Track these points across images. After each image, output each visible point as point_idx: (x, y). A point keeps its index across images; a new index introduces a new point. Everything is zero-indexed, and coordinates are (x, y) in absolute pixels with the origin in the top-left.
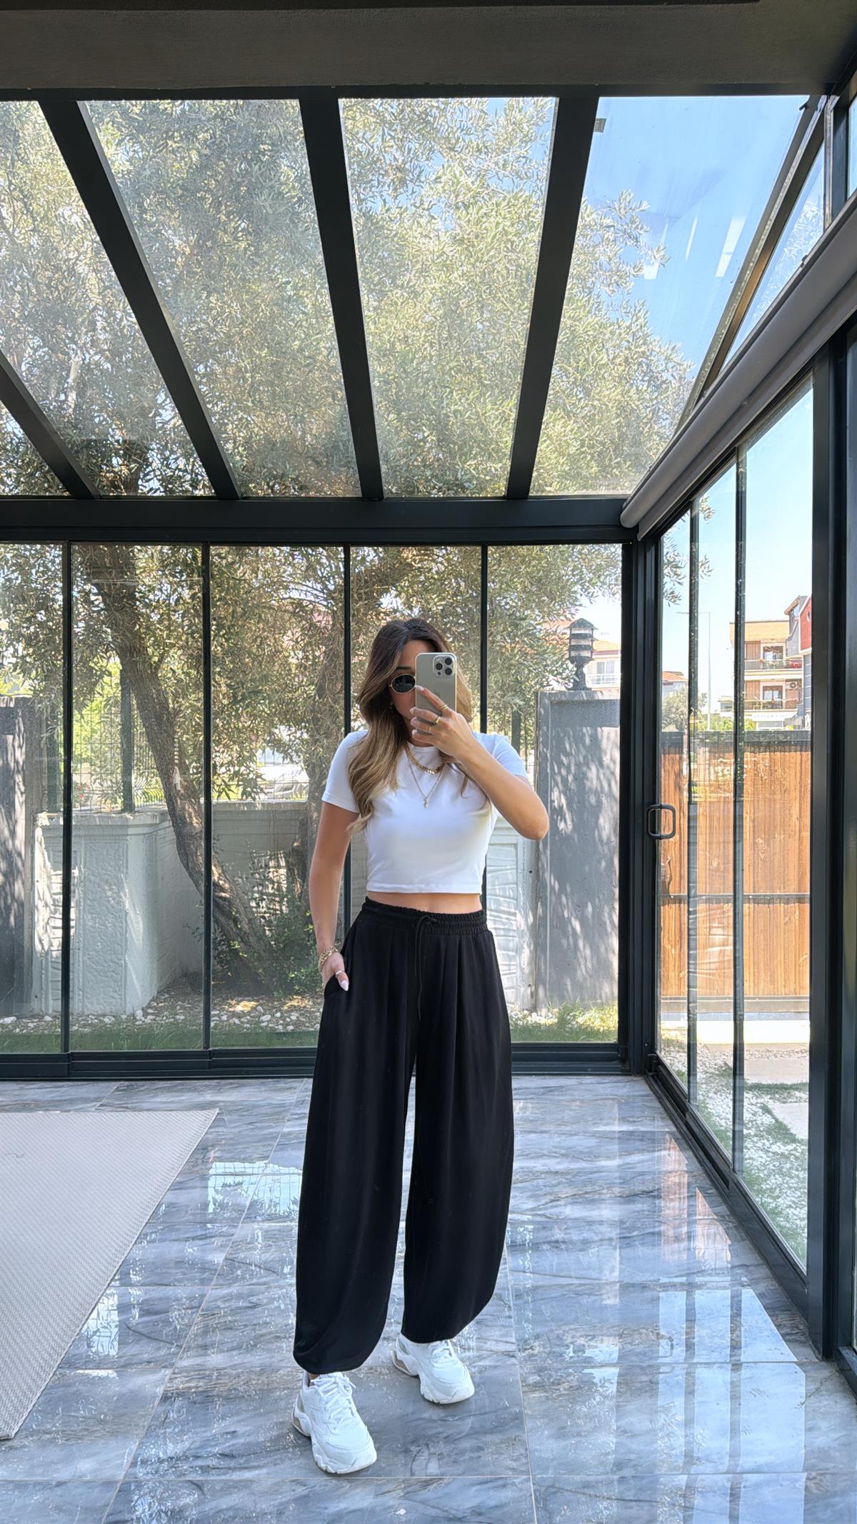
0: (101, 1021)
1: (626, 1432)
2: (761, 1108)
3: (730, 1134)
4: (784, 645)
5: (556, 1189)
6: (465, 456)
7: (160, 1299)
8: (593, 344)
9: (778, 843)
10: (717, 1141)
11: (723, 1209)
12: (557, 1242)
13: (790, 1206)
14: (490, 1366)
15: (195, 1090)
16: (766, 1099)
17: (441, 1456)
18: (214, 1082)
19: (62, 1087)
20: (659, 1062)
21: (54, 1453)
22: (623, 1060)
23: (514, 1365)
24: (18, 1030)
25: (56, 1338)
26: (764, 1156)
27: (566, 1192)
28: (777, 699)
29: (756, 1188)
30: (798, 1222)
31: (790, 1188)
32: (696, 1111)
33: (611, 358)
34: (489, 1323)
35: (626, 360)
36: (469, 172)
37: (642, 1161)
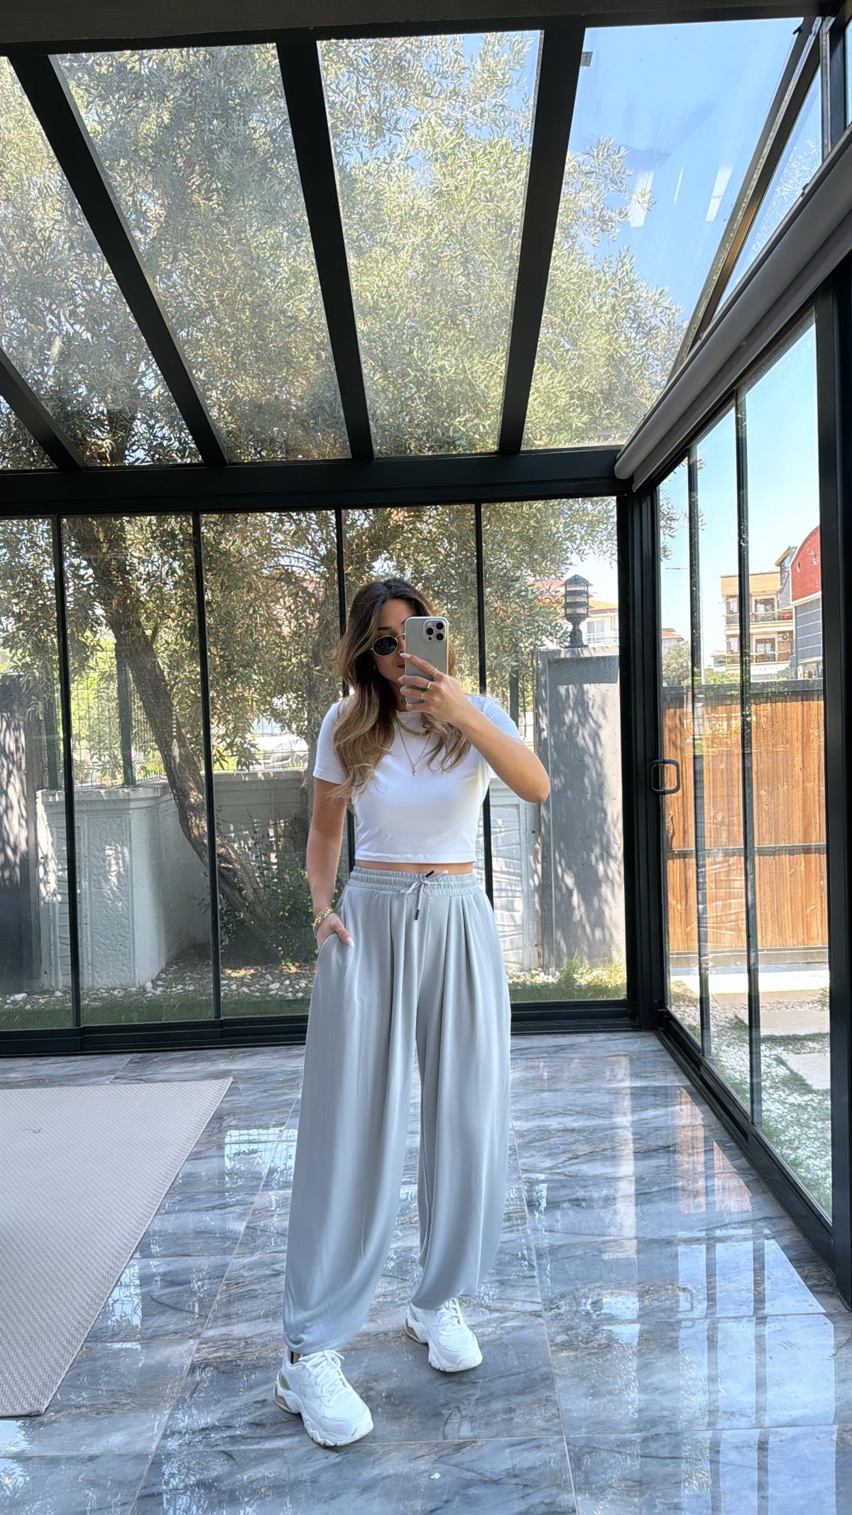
0: (112, 995)
1: (658, 1389)
2: (775, 1060)
3: (747, 1087)
4: (774, 597)
5: (573, 1147)
6: (453, 412)
7: (184, 1269)
8: (578, 293)
9: (781, 795)
10: (734, 1093)
11: (742, 1162)
12: (577, 1200)
13: (810, 1157)
14: (518, 1327)
15: (208, 1059)
16: (780, 1051)
17: (472, 1419)
18: (226, 1052)
19: (76, 1061)
20: (671, 1017)
21: (84, 1427)
22: (633, 1017)
23: (541, 1325)
24: (29, 1006)
25: (82, 1311)
26: (781, 1107)
27: (583, 1149)
28: (769, 652)
29: (775, 1139)
30: (819, 1172)
31: (809, 1138)
32: (710, 1065)
33: (597, 306)
34: (515, 1284)
35: (613, 307)
36: (446, 122)
37: (656, 1117)
